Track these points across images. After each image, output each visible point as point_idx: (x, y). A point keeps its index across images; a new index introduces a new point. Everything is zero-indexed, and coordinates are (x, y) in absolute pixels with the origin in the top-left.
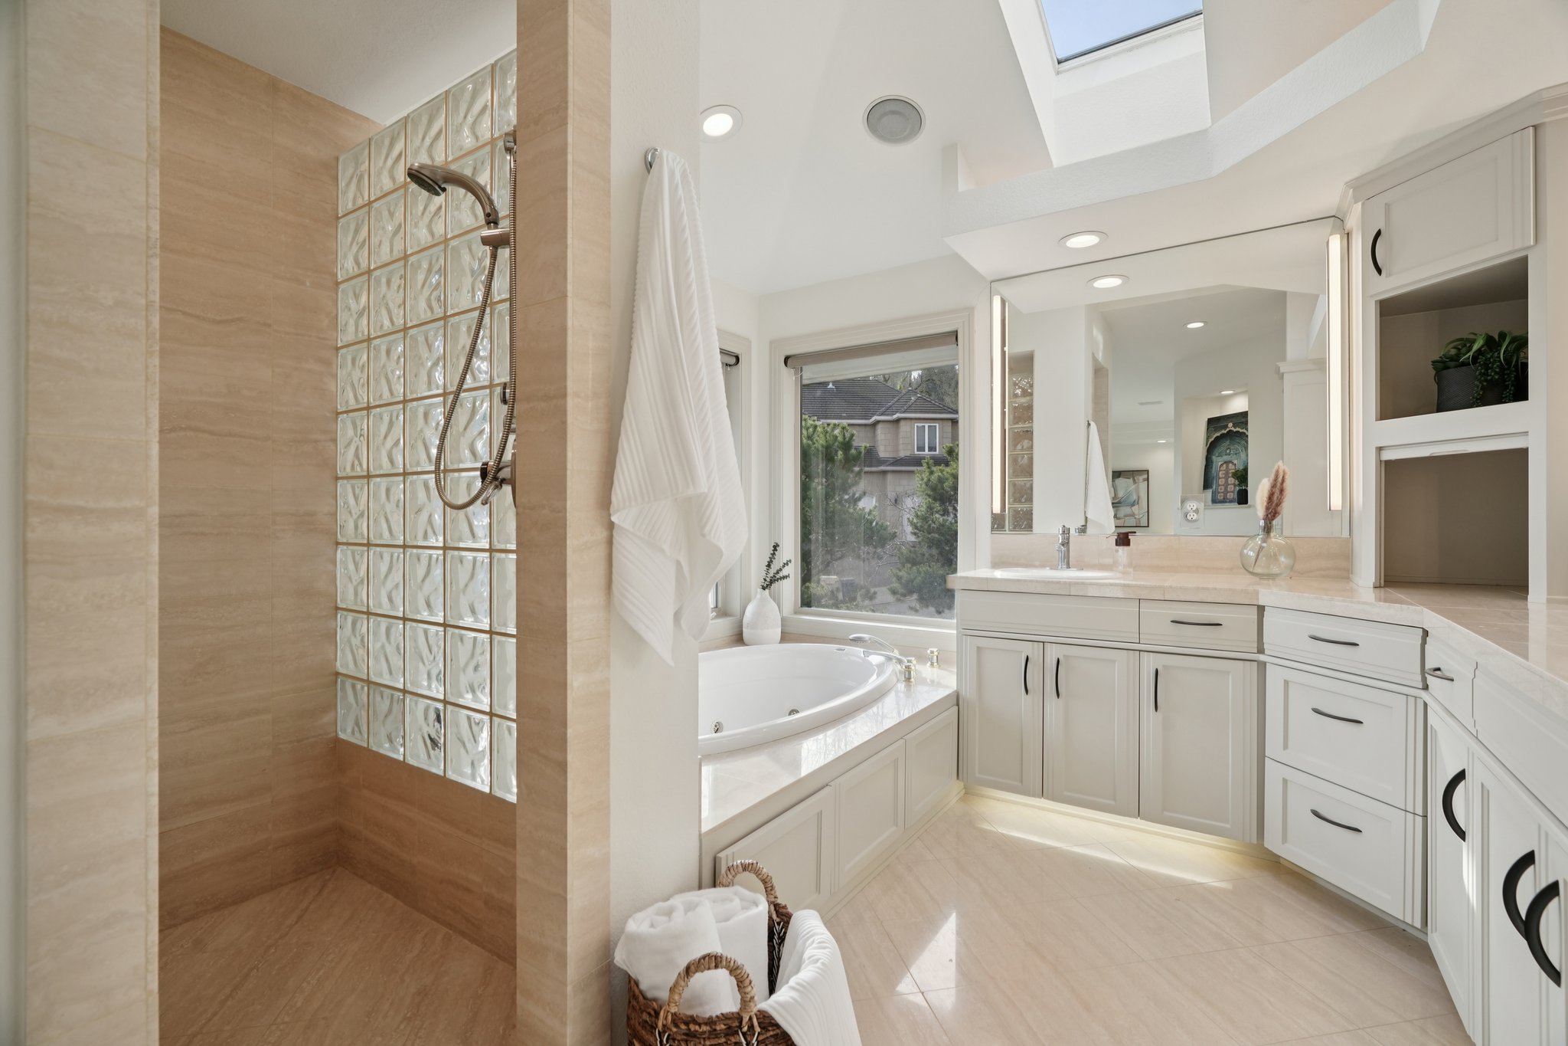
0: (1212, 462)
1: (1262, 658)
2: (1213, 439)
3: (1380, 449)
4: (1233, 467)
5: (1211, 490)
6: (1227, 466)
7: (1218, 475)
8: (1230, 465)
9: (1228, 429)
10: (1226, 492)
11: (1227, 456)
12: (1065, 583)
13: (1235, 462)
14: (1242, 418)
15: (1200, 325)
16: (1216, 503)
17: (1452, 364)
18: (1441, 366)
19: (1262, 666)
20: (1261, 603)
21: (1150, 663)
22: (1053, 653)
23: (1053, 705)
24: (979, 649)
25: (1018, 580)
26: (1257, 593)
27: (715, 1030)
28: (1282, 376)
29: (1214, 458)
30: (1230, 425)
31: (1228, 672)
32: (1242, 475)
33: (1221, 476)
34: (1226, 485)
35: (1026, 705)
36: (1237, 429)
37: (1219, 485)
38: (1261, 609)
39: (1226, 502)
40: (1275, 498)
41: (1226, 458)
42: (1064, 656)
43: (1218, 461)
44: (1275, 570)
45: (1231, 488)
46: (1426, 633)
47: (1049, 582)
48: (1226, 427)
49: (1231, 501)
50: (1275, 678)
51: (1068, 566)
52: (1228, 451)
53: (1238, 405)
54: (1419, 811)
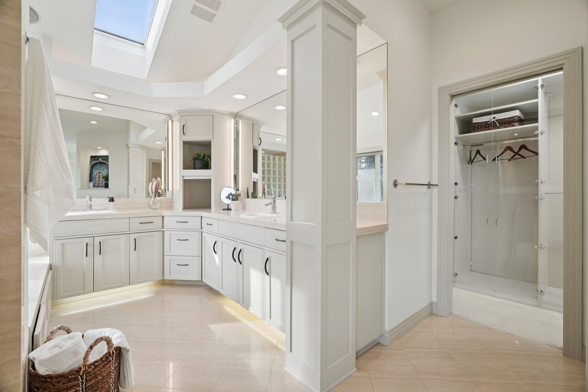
0: (93, 172)
1: (163, 230)
2: (93, 164)
3: (183, 176)
4: (102, 175)
5: (93, 182)
6: (99, 174)
7: (95, 177)
8: (101, 174)
9: (99, 161)
10: (99, 183)
11: (99, 170)
12: (103, 215)
13: (103, 173)
14: (106, 158)
15: (96, 123)
16: (95, 187)
17: (197, 159)
18: (195, 159)
19: (163, 231)
20: (163, 215)
21: (133, 237)
22: (97, 240)
23: (98, 259)
24: (63, 244)
25: (82, 215)
26: (162, 213)
27: (103, 360)
28: (129, 148)
29: (94, 171)
30: (100, 159)
31: (155, 235)
32: (106, 178)
33: (96, 177)
34: (99, 181)
35: (86, 261)
36: (103, 161)
37: (96, 181)
38: (163, 217)
39: (99, 187)
40: (157, 187)
41: (99, 171)
42: (102, 240)
43: (95, 172)
44: (157, 207)
45: (101, 182)
46: (202, 217)
47: (96, 215)
48: (98, 160)
49: (102, 187)
50: (167, 234)
51: (91, 210)
52: (100, 169)
53: (103, 153)
54: (201, 255)
